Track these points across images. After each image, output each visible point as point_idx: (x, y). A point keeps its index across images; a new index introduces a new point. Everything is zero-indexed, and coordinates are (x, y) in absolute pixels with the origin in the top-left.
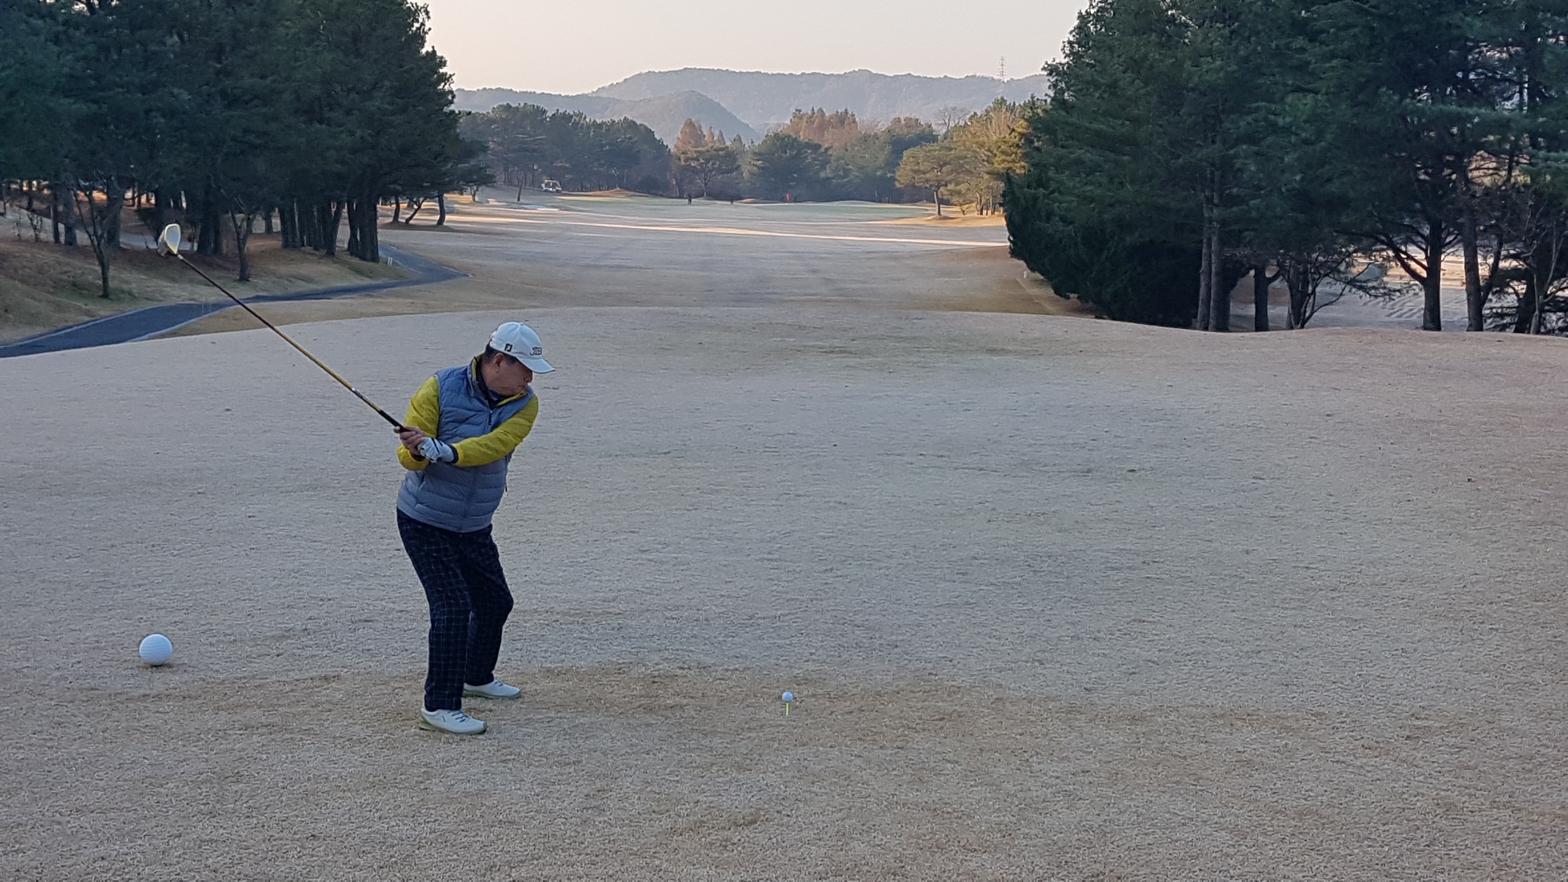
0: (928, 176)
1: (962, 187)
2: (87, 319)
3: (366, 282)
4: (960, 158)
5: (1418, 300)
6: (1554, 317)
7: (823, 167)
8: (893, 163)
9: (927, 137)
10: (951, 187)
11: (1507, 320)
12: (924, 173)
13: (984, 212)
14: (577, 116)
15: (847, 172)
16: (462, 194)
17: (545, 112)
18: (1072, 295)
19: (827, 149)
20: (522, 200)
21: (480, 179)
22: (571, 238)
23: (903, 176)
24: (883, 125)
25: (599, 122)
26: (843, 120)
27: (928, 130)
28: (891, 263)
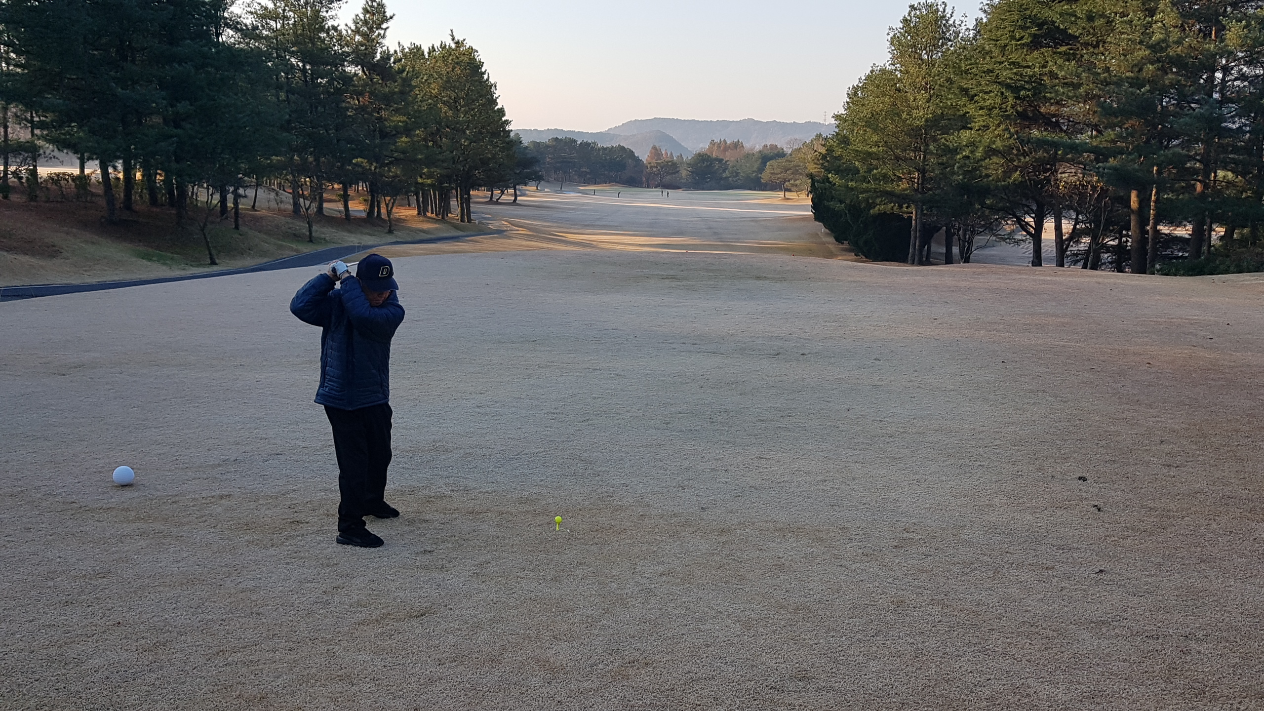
0: (779, 176)
1: (798, 182)
4: (797, 166)
5: (1029, 246)
6: (1106, 256)
7: (724, 171)
8: (761, 170)
9: (781, 154)
10: (792, 182)
11: (1080, 257)
12: (777, 174)
13: (810, 195)
14: (593, 143)
15: (737, 174)
16: (526, 186)
17: (575, 141)
18: (845, 242)
19: (726, 162)
20: (563, 189)
21: (538, 178)
22: (584, 210)
23: (765, 177)
24: (758, 147)
25: (605, 147)
26: (737, 145)
27: (781, 151)
28: (753, 224)
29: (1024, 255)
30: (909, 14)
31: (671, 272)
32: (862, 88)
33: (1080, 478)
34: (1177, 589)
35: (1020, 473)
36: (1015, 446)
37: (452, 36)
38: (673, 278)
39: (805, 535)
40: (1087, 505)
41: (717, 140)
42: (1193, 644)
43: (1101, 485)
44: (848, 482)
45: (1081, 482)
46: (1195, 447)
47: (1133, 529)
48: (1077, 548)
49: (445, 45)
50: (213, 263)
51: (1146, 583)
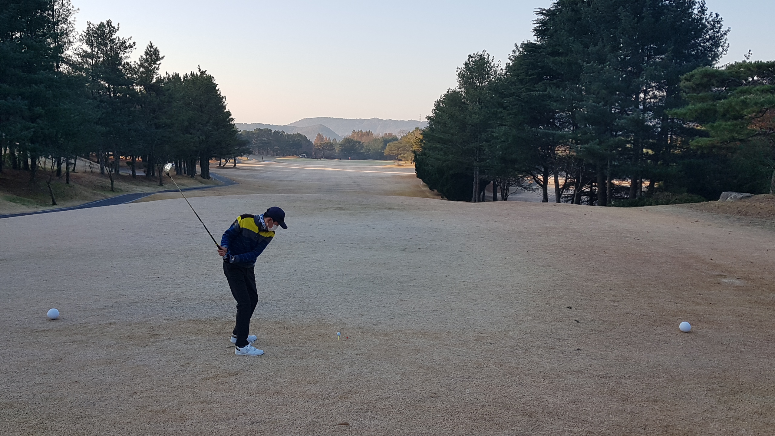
0: (394, 152)
1: (405, 155)
2: (104, 198)
3: (204, 185)
4: (405, 146)
5: (541, 191)
6: (584, 197)
7: (362, 148)
8: (384, 148)
9: (395, 139)
10: (402, 155)
11: (569, 198)
12: (393, 151)
13: (413, 163)
14: (282, 132)
15: (369, 150)
16: (241, 157)
17: (271, 131)
18: (435, 190)
19: (363, 143)
20: (263, 159)
21: (248, 152)
22: (277, 171)
23: (386, 152)
24: (381, 135)
25: (289, 134)
26: (368, 134)
27: (395, 137)
28: (380, 179)
29: (538, 198)
30: (469, 60)
31: (339, 206)
32: (443, 102)
33: (568, 308)
34: (616, 357)
35: (537, 305)
36: (535, 292)
37: (199, 68)
38: (341, 209)
39: (429, 336)
40: (572, 320)
41: (357, 131)
42: (623, 380)
43: (579, 311)
44: (449, 311)
45: (569, 309)
46: (627, 292)
47: (595, 331)
48: (567, 339)
49: (194, 74)
50: (54, 204)
51: (601, 354)
